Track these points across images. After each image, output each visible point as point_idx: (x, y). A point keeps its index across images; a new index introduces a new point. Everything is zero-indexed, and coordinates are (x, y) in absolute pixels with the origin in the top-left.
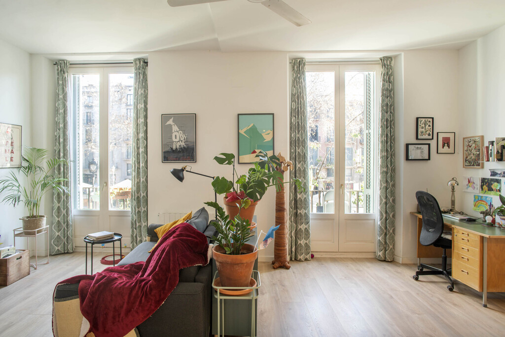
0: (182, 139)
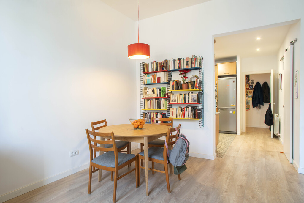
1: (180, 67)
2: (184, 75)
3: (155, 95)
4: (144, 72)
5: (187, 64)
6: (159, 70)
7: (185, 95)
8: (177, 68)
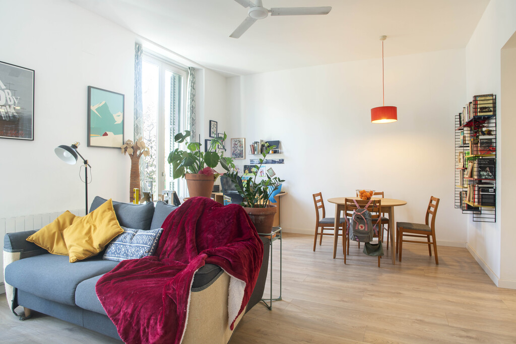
0: (9, 103)
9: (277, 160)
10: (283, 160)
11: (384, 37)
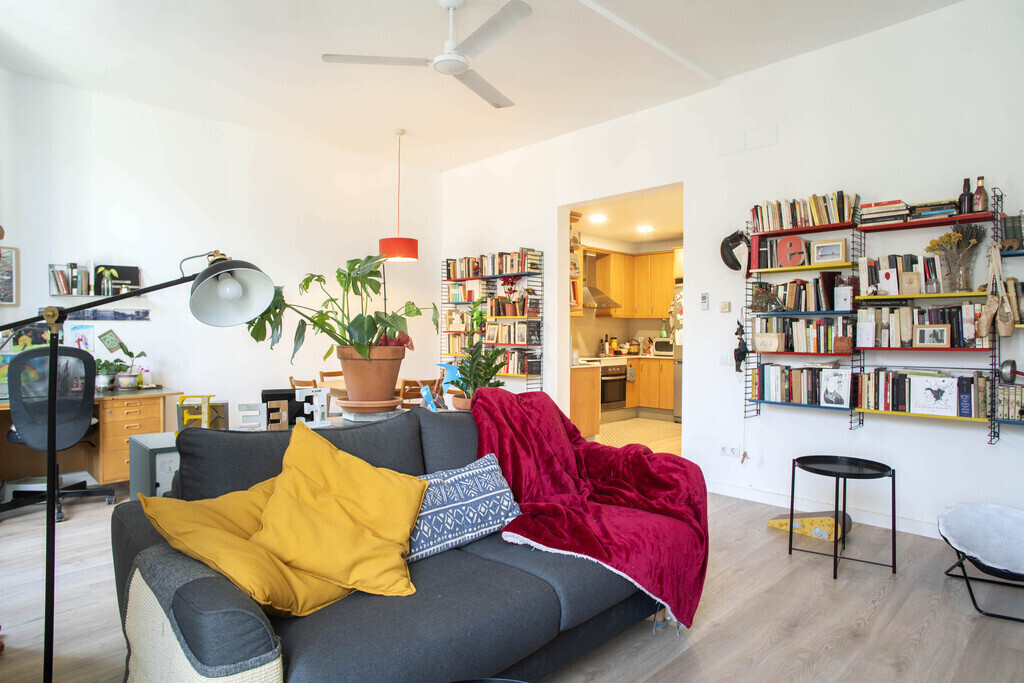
1: (500, 272)
2: (509, 287)
3: (464, 325)
4: (449, 278)
5: (512, 266)
6: (471, 276)
7: (509, 326)
8: (497, 273)
9: (129, 313)
10: (146, 313)
11: (403, 132)
